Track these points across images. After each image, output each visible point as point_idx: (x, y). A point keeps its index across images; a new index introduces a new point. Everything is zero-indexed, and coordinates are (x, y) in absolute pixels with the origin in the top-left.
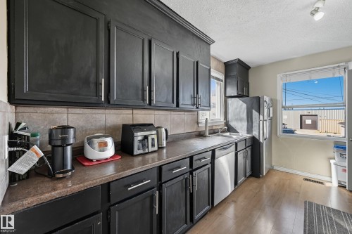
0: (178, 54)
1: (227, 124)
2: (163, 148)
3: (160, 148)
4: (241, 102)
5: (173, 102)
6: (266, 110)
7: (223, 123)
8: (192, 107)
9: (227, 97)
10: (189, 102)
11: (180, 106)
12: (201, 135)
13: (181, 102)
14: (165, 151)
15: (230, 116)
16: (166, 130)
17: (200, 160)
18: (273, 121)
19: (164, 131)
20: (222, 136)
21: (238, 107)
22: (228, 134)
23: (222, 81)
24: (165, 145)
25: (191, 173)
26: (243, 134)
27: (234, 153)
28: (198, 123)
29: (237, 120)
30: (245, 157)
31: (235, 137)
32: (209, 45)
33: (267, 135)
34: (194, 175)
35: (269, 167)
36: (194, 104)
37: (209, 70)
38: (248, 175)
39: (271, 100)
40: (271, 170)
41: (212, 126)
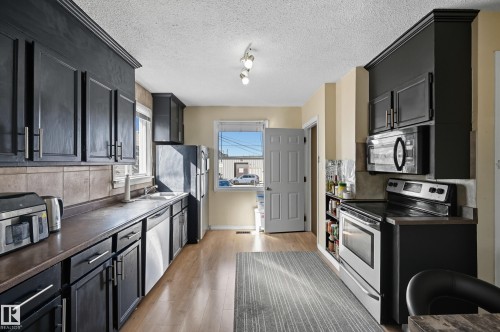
0: (84, 75)
1: (156, 181)
2: (56, 232)
3: (53, 233)
4: (175, 151)
5: (75, 153)
6: (203, 161)
7: (150, 180)
8: (107, 159)
9: (156, 143)
10: (104, 153)
11: (88, 159)
12: (118, 201)
13: (88, 154)
14: (59, 236)
15: (160, 170)
16: (60, 202)
17: (127, 236)
18: (210, 173)
19: (57, 203)
20: (151, 198)
21: (171, 157)
22: (158, 194)
23: (149, 119)
24: (59, 227)
25: (114, 258)
26: (178, 192)
27: (168, 220)
28: (112, 183)
29: (169, 174)
30: (182, 222)
31: (169, 198)
32: (134, 68)
33: (204, 192)
34: (119, 259)
35: (206, 228)
36: (111, 156)
37: (134, 105)
38: (184, 244)
39: (208, 149)
40: (208, 231)
41: (135, 185)
